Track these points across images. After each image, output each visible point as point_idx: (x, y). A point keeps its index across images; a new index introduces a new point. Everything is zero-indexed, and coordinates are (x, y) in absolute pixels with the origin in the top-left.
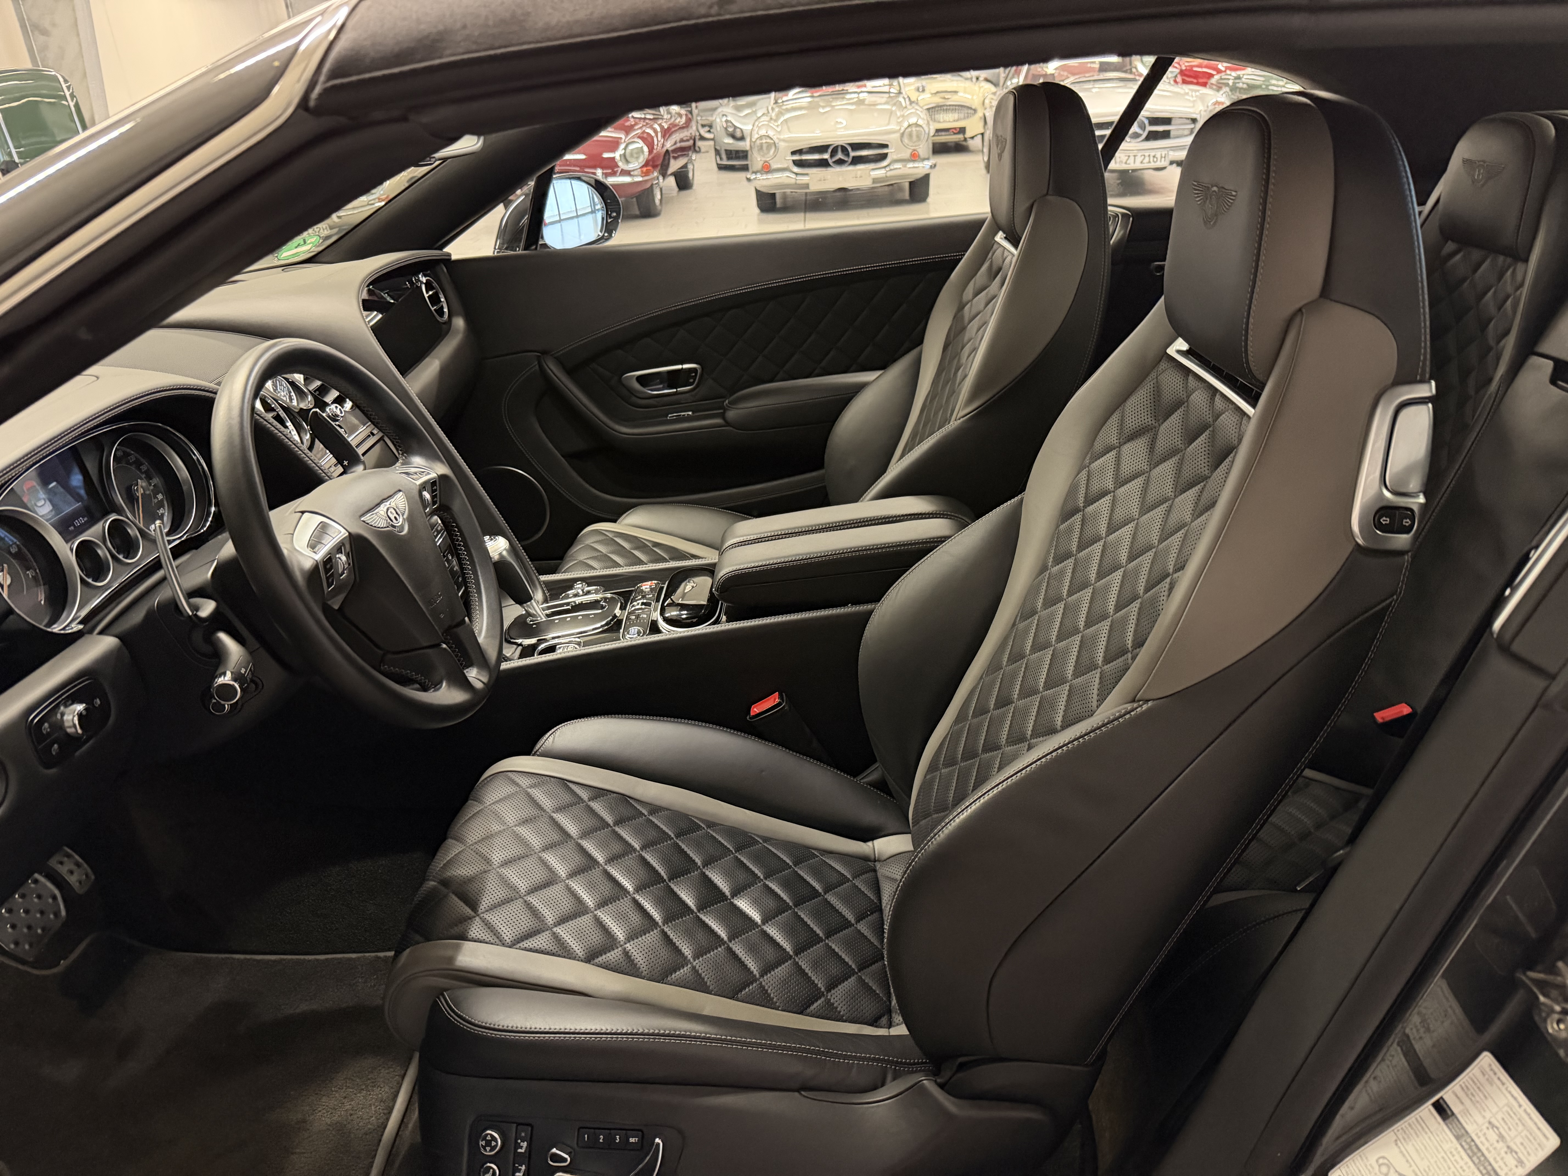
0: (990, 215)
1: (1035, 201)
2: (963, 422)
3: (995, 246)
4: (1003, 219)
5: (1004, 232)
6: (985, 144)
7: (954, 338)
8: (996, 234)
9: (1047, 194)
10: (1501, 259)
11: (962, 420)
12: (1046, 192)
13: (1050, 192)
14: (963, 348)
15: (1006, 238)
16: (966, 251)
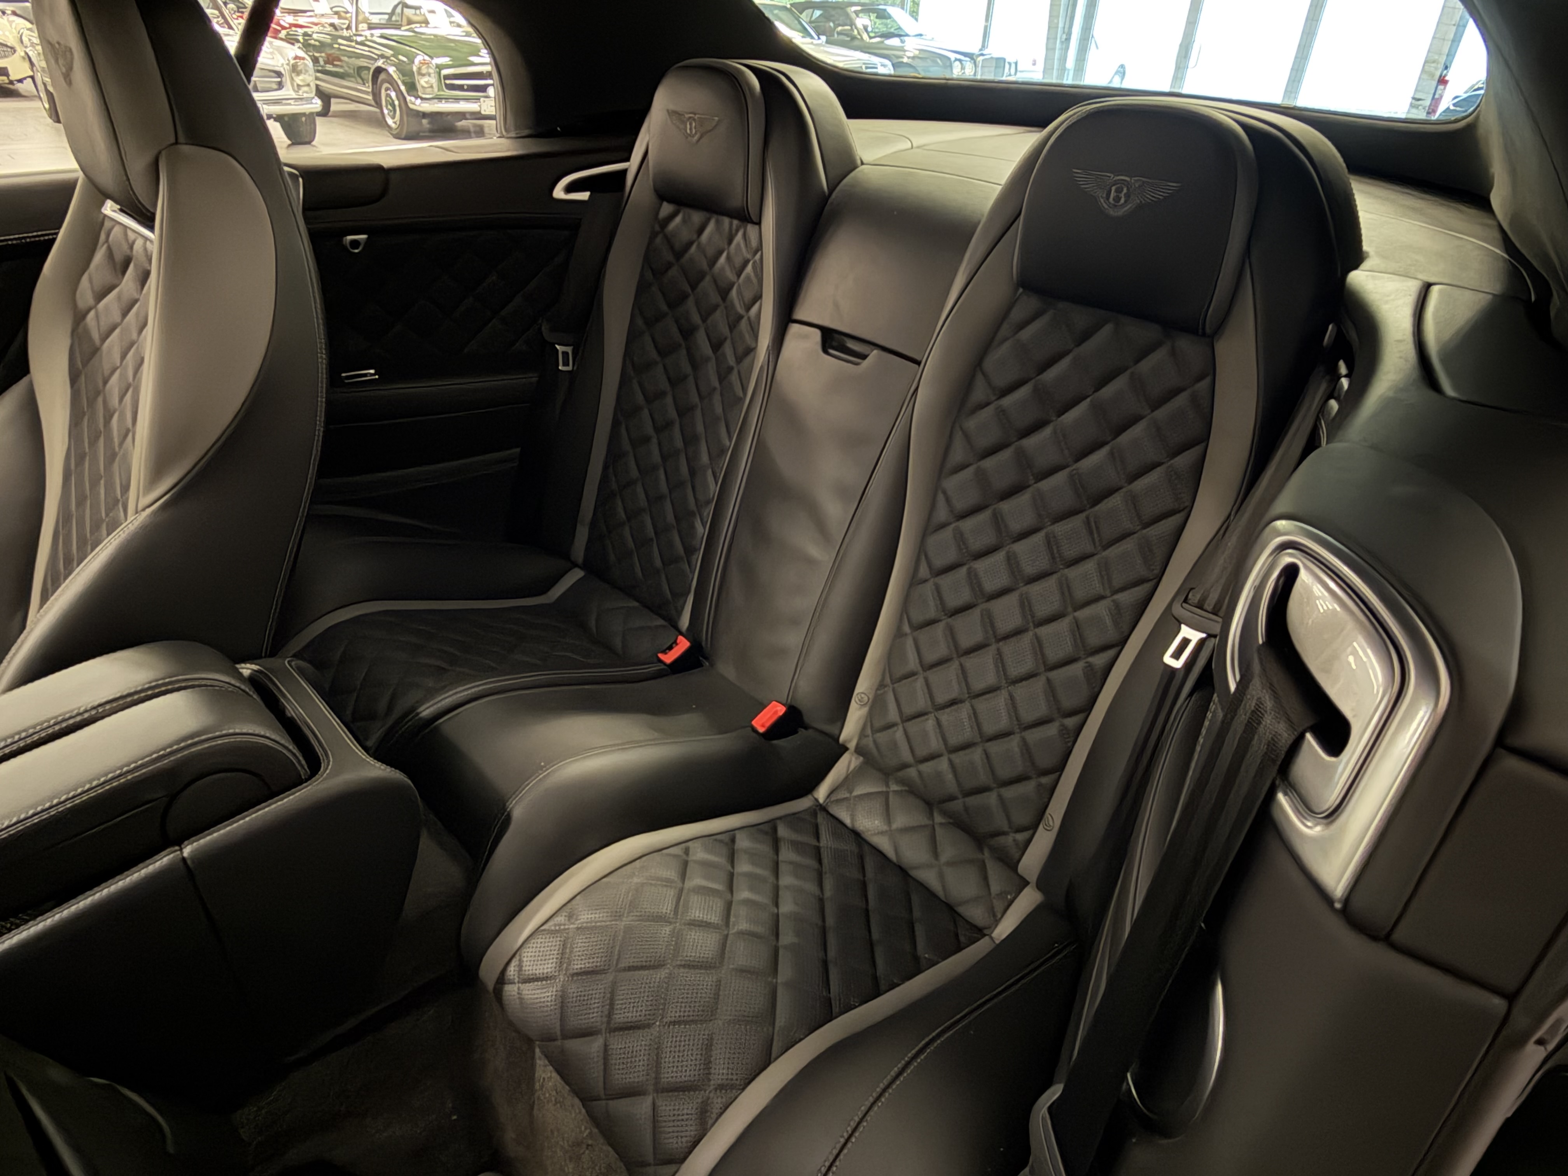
0: (80, 175)
1: (160, 153)
2: (154, 513)
3: (107, 224)
4: (107, 178)
5: (116, 201)
6: (39, 88)
7: (85, 363)
8: (102, 204)
9: (177, 143)
10: (726, 221)
11: (149, 511)
12: (173, 140)
13: (182, 139)
14: (105, 382)
15: (121, 210)
16: (59, 227)
